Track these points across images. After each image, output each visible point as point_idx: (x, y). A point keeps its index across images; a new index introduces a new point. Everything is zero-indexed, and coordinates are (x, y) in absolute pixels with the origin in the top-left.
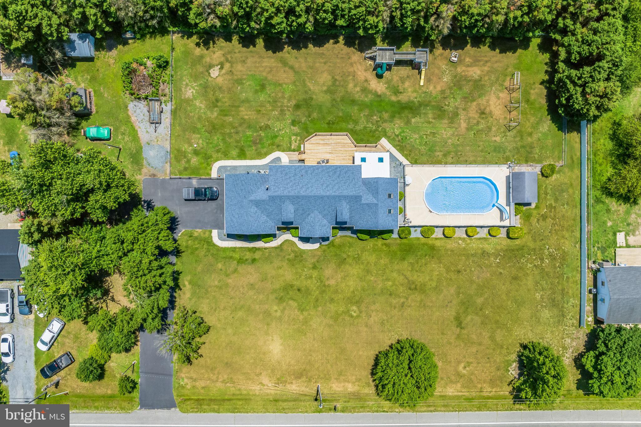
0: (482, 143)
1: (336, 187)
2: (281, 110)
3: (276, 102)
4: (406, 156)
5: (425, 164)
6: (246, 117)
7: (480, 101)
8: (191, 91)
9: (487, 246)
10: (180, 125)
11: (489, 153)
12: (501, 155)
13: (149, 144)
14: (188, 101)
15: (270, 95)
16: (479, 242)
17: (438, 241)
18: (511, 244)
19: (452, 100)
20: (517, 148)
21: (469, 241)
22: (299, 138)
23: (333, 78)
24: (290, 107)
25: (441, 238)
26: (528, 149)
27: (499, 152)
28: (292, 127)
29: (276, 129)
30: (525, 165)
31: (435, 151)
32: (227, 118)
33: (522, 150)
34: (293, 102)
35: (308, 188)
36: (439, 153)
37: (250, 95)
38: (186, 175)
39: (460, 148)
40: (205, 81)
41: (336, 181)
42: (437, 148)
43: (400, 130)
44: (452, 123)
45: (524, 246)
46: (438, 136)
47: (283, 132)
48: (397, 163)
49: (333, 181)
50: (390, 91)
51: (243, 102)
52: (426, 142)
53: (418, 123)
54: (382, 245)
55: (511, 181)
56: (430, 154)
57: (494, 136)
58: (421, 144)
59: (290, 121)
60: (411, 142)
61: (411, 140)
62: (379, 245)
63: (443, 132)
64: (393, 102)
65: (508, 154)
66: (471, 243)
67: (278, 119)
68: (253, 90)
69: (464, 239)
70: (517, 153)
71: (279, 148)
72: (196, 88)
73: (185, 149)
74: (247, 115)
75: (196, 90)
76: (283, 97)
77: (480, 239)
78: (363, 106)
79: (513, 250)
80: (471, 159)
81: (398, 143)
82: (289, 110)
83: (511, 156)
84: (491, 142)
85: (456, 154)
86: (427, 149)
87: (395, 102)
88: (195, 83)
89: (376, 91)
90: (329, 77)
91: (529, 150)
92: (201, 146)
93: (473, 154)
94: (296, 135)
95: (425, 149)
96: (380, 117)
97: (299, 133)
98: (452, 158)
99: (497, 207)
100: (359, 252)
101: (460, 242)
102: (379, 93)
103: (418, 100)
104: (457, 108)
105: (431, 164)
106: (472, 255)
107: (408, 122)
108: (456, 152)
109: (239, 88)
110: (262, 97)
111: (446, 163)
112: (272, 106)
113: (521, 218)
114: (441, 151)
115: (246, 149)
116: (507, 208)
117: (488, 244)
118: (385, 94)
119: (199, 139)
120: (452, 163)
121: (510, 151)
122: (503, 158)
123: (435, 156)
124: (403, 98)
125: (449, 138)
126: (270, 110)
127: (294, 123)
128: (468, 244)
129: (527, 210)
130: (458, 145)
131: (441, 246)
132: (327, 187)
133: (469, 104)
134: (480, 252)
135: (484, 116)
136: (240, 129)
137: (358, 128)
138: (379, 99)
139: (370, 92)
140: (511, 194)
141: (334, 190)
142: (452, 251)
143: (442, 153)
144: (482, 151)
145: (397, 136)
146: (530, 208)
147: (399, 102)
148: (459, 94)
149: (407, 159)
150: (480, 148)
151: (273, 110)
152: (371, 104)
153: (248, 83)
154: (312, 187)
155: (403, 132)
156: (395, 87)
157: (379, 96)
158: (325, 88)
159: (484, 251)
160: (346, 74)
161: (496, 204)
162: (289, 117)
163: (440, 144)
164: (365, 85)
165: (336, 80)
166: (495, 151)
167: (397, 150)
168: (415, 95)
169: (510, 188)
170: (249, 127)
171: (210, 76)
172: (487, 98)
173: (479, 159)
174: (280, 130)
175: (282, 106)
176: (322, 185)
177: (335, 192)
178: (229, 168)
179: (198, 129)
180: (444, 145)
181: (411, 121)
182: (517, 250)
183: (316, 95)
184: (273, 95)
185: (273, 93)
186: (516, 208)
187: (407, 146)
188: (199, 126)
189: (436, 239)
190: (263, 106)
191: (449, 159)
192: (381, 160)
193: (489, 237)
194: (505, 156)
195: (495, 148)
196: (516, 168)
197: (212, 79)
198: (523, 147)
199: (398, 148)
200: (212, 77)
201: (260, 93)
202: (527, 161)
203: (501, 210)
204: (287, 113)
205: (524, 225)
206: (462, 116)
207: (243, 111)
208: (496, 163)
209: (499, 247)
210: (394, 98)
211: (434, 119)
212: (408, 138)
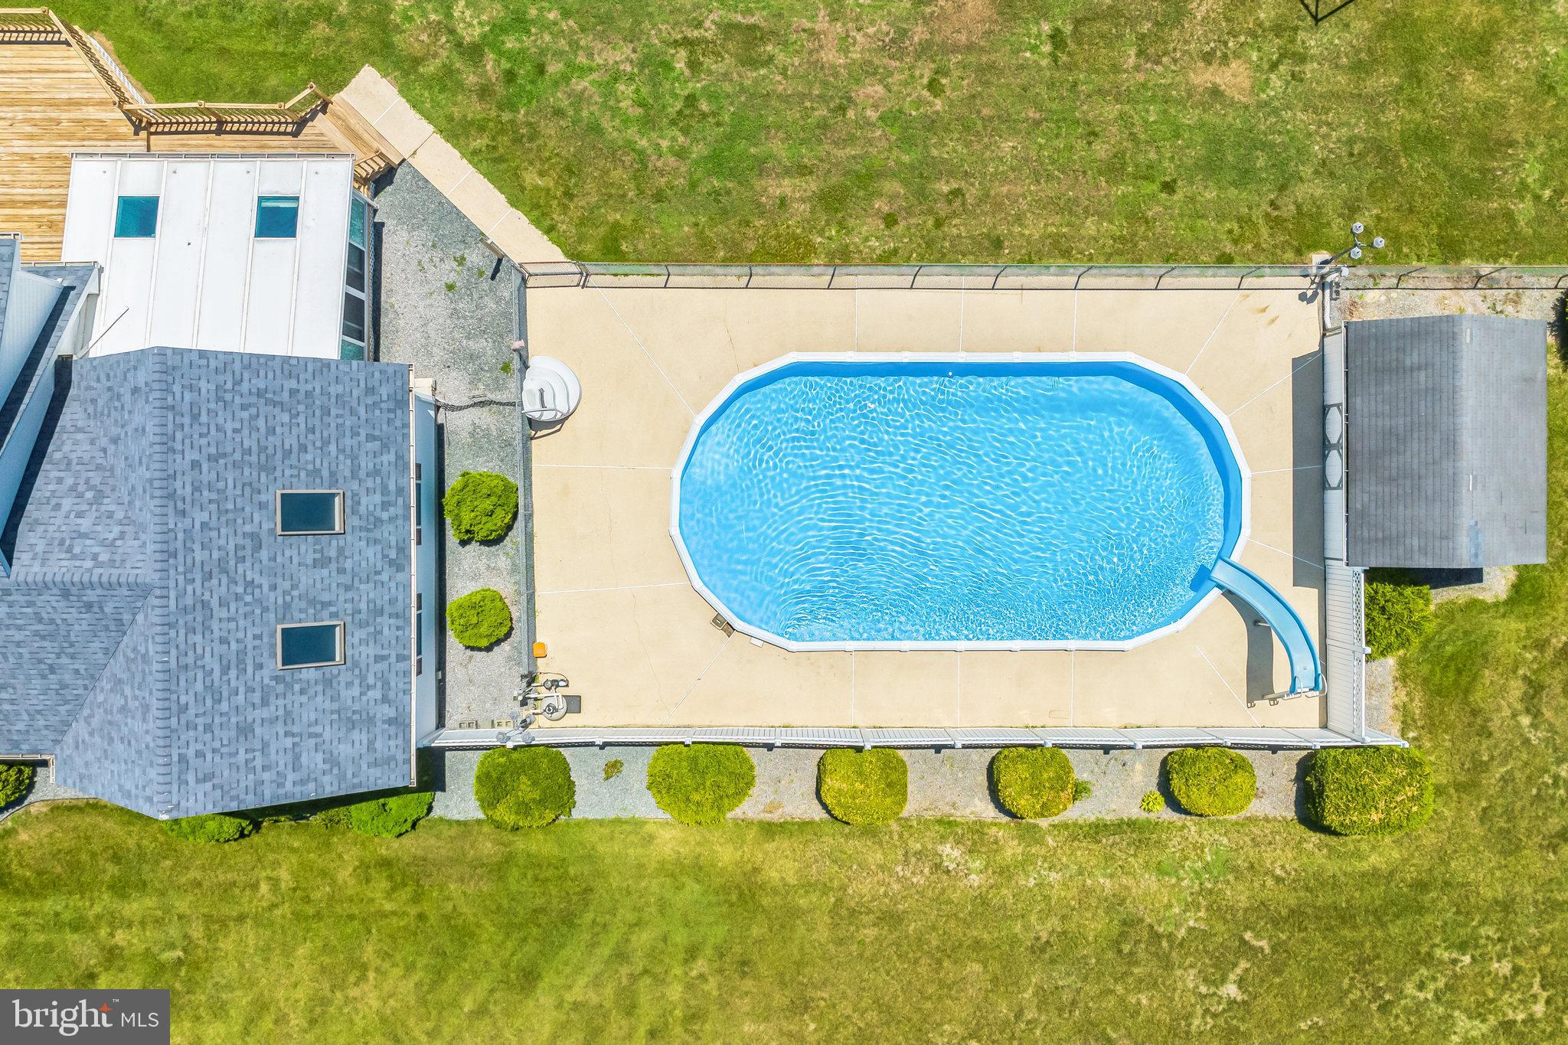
0: (1111, 111)
5: (682, 261)
9: (1150, 881)
11: (1169, 187)
12: (1254, 201)
16: (1085, 854)
17: (781, 844)
18: (1332, 867)
20: (1378, 147)
21: (1012, 850)
25: (805, 825)
26: (1458, 153)
27: (1245, 176)
30: (1436, 273)
31: (761, 167)
33: (1417, 166)
36: (786, 186)
39: (950, 148)
42: (778, 148)
43: (494, 12)
45: (1422, 886)
46: (782, 58)
48: (476, 257)
52: (691, 100)
54: (364, 871)
55: (1336, 392)
56: (716, 194)
57: (1208, 59)
58: (649, 116)
60: (579, 99)
61: (579, 86)
62: (344, 875)
65: (1310, 189)
66: (1027, 861)
69: (978, 828)
70: (1378, 190)
77: (1097, 830)
79: (1346, 917)
80: (1034, 229)
81: (475, 109)
83: (1330, 212)
84: (1180, 102)
85: (922, 194)
86: (698, 150)
91: (1470, 164)
93: (1049, 190)
95: (681, 154)
98: (890, 220)
99: (1229, 594)
100: (197, 932)
101: (951, 853)
106: (1039, 949)
108: (920, 176)
111: (841, 258)
113: (1404, 678)
114: (803, 170)
116: (1304, 601)
117: (1160, 870)
120: (887, 259)
121: (1325, 169)
122: (1275, 223)
123: (761, 210)
125: (868, 72)
128: (1005, 872)
129: (1449, 613)
130: (931, 124)
131: (808, 886)
134: (1096, 925)
140: (1336, 501)
142: (891, 918)
143: (812, 185)
144: (1114, 169)
145: (474, 54)
146: (1473, 604)
149: (549, 230)
150: (1101, 150)
155: (519, 23)
159: (1130, 923)
161: (1221, 574)
163: (793, 115)
166: (1210, 167)
167: (473, 157)
169: (1325, 446)
180: (823, 125)
182: (1378, 916)
186: (1371, 600)
187: (549, 129)
189: (770, 830)
191: (867, 232)
192: (278, 219)
193: (1162, 812)
194: (1289, 210)
195: (1215, 142)
196: (1371, 296)
198: (1425, 140)
202: (1450, 250)
203: (1254, 620)
205: (1432, 726)
208: (1225, 260)
209: (1239, 895)
212: (554, 68)
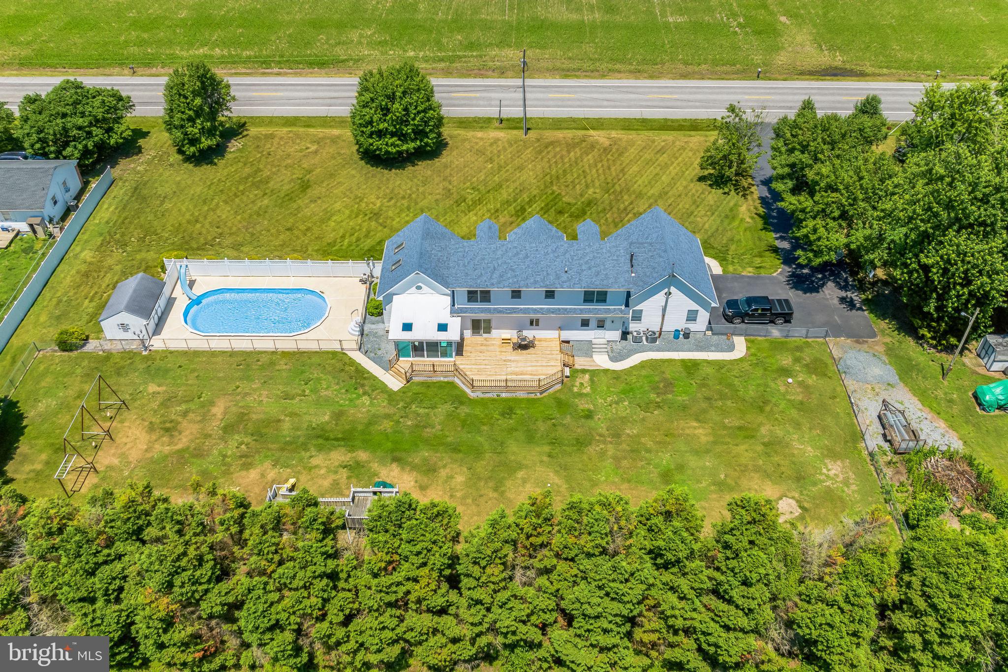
0: (190, 381)
1: (499, 252)
2: (617, 435)
3: (632, 451)
4: (352, 362)
6: (695, 424)
7: (167, 449)
8: (833, 472)
10: (836, 416)
11: (180, 366)
12: (158, 364)
13: (889, 384)
14: (833, 454)
15: (649, 464)
19: (229, 453)
20: (120, 375)
22: (575, 389)
23: (502, 493)
24: (598, 441)
27: (159, 368)
28: (591, 407)
29: (626, 403)
31: (290, 370)
32: (737, 423)
34: (592, 450)
35: (554, 252)
36: (285, 367)
37: (693, 462)
38: (795, 341)
39: (238, 374)
40: (805, 492)
41: (500, 262)
42: (284, 374)
43: (358, 402)
44: (242, 413)
46: (279, 392)
47: (609, 399)
48: (372, 353)
49: (505, 263)
50: (371, 467)
51: (707, 451)
52: (306, 384)
53: (316, 414)
56: (303, 365)
57: (159, 393)
58: (319, 380)
59: (596, 418)
60: (338, 384)
61: (337, 387)
63: (265, 400)
64: (365, 449)
65: (142, 366)
67: (624, 420)
68: (690, 472)
70: (122, 367)
71: (616, 375)
72: (822, 477)
73: (811, 377)
74: (695, 428)
75: (821, 474)
76: (617, 459)
78: (437, 443)
80: (220, 359)
81: (366, 382)
82: (600, 435)
83: (138, 363)
84: (170, 383)
85: (248, 365)
86: (307, 374)
87: (360, 448)
88: (828, 487)
89: (403, 469)
90: (510, 495)
92: (779, 382)
93: (213, 366)
94: (581, 395)
95: (311, 373)
96: (398, 422)
97: (575, 397)
98: (258, 360)
102: (394, 465)
103: (308, 454)
104: (222, 438)
105: (304, 352)
107: (338, 415)
108: (248, 368)
109: (722, 476)
110: (666, 459)
112: (639, 443)
114: (278, 370)
115: (684, 374)
118: (382, 462)
119: (787, 392)
120: (261, 352)
121: (136, 370)
122: (154, 360)
123: (293, 362)
124: (339, 456)
125: (255, 390)
126: (644, 436)
127: (589, 415)
130: (241, 379)
132: (517, 254)
133: (193, 445)
135: (168, 425)
136: (704, 405)
137: (448, 407)
138: (397, 454)
139: (414, 468)
141: (504, 249)
143: (277, 367)
144: (194, 370)
145: (365, 393)
147: (352, 449)
148: (211, 463)
149: (350, 358)
150: (196, 374)
151: (638, 436)
152: (416, 445)
153: (704, 484)
154: (547, 254)
155: (351, 400)
156: (357, 477)
157: (395, 460)
158: (520, 474)
160: (469, 501)
162: (600, 424)
163: (278, 381)
164: (426, 480)
165: (496, 489)
166: (167, 371)
167: (368, 372)
168: (314, 462)
170: (684, 408)
171: (797, 501)
172: (149, 455)
173: (204, 359)
174: (617, 403)
175: (620, 444)
176: (527, 256)
177: (503, 245)
178: (713, 348)
179: (794, 407)
180: (271, 379)
181: (331, 417)
183: (541, 462)
184: (640, 464)
185: (643, 467)
187: (346, 378)
188: (794, 413)
190: (660, 443)
191: (265, 358)
192: (407, 327)
194: (150, 362)
195: (164, 375)
197: (790, 495)
199: (366, 375)
200: (793, 498)
201: (673, 467)
202: (109, 356)
204: (604, 431)
206: (215, 426)
207: (705, 435)
208: (171, 352)
210: (363, 456)
211: (279, 421)
212: (343, 391)
